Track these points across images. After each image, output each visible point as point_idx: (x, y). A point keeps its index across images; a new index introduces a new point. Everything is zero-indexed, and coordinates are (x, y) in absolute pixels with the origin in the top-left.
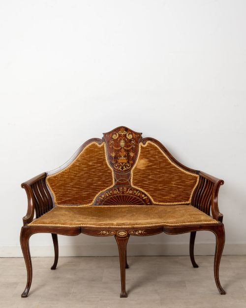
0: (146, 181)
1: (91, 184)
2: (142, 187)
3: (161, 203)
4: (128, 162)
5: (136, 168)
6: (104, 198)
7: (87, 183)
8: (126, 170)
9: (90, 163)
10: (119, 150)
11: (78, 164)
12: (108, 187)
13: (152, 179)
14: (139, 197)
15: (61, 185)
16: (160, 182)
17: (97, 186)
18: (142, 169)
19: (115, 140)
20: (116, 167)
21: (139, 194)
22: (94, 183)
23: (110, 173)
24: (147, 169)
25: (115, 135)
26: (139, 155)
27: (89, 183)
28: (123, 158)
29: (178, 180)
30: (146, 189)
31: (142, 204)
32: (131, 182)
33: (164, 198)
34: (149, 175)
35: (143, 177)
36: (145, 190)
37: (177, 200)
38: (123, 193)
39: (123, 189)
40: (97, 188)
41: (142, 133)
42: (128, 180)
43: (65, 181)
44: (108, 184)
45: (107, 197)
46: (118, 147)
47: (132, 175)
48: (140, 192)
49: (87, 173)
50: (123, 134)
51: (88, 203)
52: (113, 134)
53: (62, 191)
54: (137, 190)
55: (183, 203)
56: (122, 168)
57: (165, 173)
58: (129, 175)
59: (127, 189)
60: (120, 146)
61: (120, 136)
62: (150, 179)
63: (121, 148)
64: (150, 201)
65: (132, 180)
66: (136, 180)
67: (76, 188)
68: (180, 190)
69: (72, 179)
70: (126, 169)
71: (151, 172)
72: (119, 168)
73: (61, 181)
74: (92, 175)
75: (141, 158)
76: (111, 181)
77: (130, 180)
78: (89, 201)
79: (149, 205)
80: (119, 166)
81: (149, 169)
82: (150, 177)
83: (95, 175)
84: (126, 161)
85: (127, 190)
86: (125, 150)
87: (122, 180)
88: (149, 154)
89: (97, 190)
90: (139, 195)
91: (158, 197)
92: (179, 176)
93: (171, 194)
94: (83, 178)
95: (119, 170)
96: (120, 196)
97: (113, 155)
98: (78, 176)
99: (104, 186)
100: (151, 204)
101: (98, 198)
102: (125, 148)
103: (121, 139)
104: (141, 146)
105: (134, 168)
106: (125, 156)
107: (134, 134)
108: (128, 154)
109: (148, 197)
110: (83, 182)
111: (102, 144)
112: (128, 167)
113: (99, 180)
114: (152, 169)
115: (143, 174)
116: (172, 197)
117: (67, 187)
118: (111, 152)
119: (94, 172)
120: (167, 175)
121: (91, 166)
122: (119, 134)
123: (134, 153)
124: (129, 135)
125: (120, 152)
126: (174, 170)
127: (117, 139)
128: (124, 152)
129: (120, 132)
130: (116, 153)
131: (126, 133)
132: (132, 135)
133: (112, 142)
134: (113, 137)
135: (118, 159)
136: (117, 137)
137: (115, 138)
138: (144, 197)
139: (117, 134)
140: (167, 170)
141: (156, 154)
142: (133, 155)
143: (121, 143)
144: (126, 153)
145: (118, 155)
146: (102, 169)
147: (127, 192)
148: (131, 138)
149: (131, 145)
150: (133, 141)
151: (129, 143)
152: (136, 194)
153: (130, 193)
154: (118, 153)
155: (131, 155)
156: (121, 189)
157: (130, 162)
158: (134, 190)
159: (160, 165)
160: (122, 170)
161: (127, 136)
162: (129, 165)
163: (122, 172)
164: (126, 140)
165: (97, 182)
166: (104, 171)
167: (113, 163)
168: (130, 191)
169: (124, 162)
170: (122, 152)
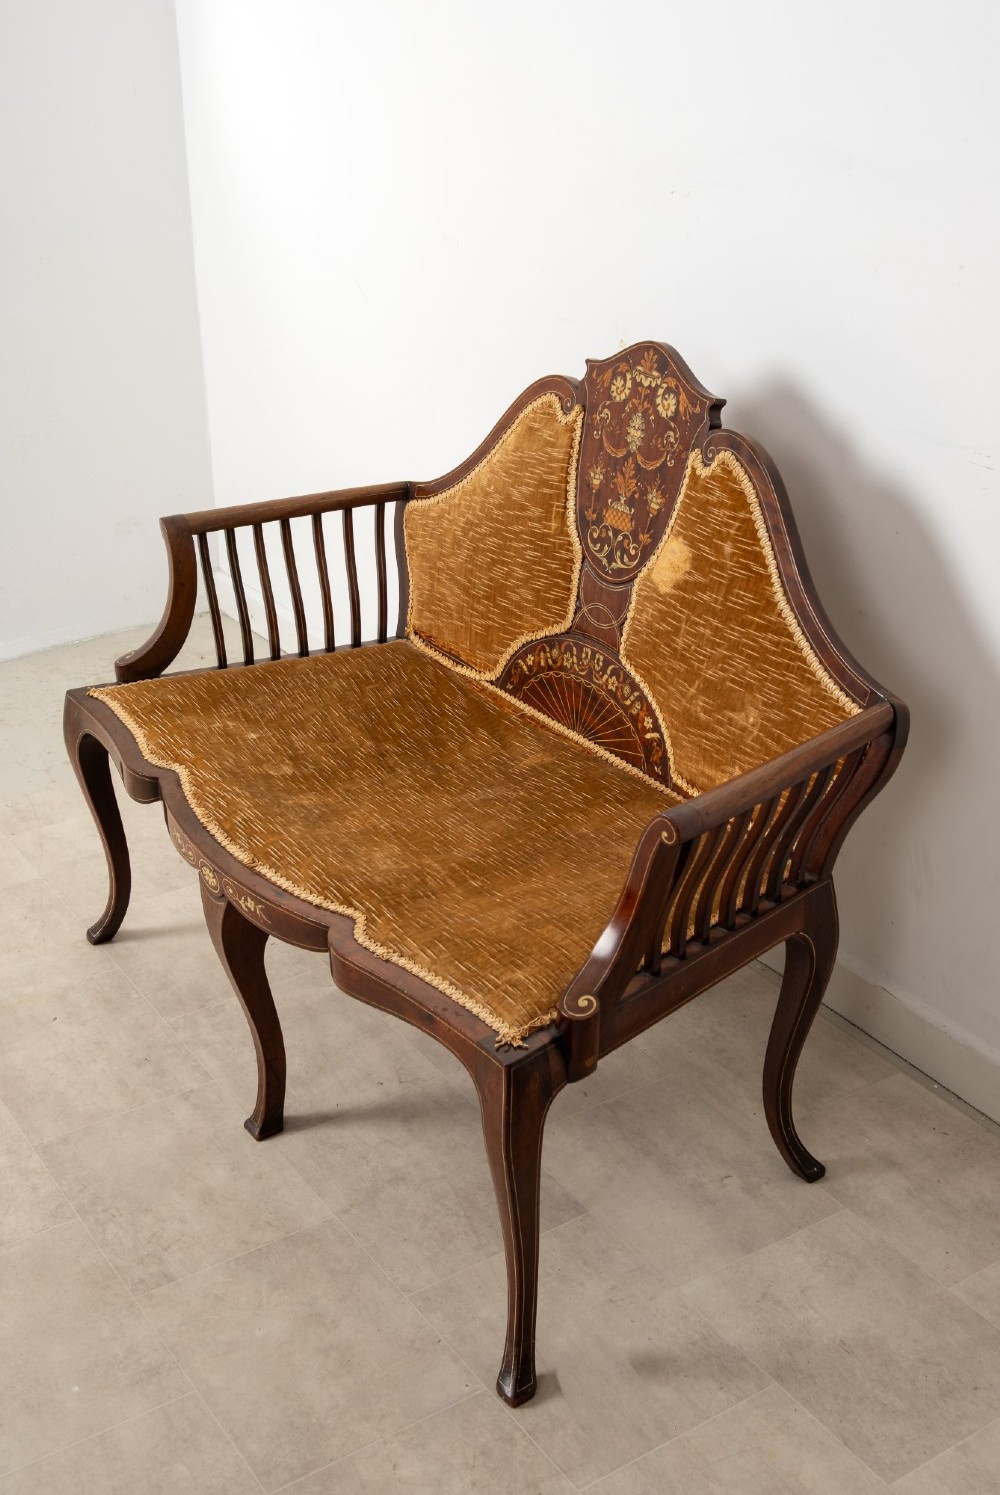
1: (502, 589)
2: (650, 679)
4: (635, 536)
5: (649, 577)
6: (530, 668)
7: (492, 580)
8: (620, 572)
9: (515, 494)
10: (619, 464)
12: (547, 624)
13: (684, 659)
14: (635, 720)
16: (708, 688)
17: (516, 604)
18: (664, 589)
19: (617, 408)
20: (595, 542)
21: (638, 706)
22: (511, 589)
23: (569, 566)
24: (678, 599)
25: (619, 382)
26: (676, 513)
27: (496, 582)
28: (622, 505)
29: (774, 706)
31: (636, 760)
32: (625, 636)
33: (709, 772)
34: (678, 632)
35: (658, 633)
36: (658, 702)
38: (589, 676)
39: (593, 656)
42: (615, 623)
44: (549, 610)
45: (542, 670)
46: (617, 446)
47: (633, 604)
48: (642, 698)
49: (499, 533)
51: (485, 668)
52: (614, 377)
54: (633, 686)
56: (610, 558)
58: (624, 600)
59: (605, 665)
60: (627, 444)
61: (636, 389)
62: (676, 654)
63: (629, 454)
64: (664, 760)
65: (626, 629)
66: (638, 632)
67: (460, 585)
69: (456, 544)
70: (620, 565)
71: (688, 620)
72: (601, 550)
74: (509, 548)
75: (677, 533)
76: (562, 602)
77: (622, 627)
78: (490, 660)
79: (658, 778)
80: (602, 542)
81: (684, 602)
82: (679, 644)
83: (520, 553)
84: (626, 526)
85: (604, 670)
86: (638, 468)
87: (599, 615)
88: (703, 521)
90: (634, 712)
91: (691, 759)
92: (786, 685)
94: (483, 552)
95: (599, 563)
96: (577, 686)
97: (597, 480)
99: (539, 616)
100: (666, 776)
101: (514, 660)
102: (639, 458)
103: (634, 410)
104: (694, 471)
105: (645, 572)
106: (630, 502)
107: (682, 397)
108: (644, 493)
109: (662, 735)
110: (482, 570)
111: (572, 415)
112: (630, 558)
113: (525, 583)
114: (692, 606)
115: (662, 617)
118: (594, 463)
119: (517, 537)
121: (516, 505)
122: (633, 379)
123: (663, 495)
124: (667, 396)
125: (619, 474)
126: (777, 644)
127: (625, 402)
128: (631, 478)
129: (640, 368)
130: (606, 475)
131: (659, 383)
132: (674, 401)
133: (603, 415)
134: (613, 388)
135: (606, 506)
136: (627, 391)
137: (618, 399)
138: (648, 731)
139: (629, 376)
140: (747, 636)
141: (728, 533)
142: (657, 507)
143: (632, 431)
144: (636, 484)
145: (612, 486)
146: (543, 534)
147: (602, 676)
148: (670, 414)
149: (663, 452)
150: (671, 433)
151: (656, 440)
152: (628, 703)
153: (610, 687)
154: (613, 477)
155: (652, 501)
156: (587, 653)
157: (641, 536)
158: (624, 682)
159: (727, 600)
160: (610, 563)
161: (659, 401)
162: (633, 552)
163: (607, 573)
164: (652, 417)
165: (518, 587)
166: (546, 547)
167: (588, 522)
168: (610, 676)
169: (621, 528)
170: (627, 476)
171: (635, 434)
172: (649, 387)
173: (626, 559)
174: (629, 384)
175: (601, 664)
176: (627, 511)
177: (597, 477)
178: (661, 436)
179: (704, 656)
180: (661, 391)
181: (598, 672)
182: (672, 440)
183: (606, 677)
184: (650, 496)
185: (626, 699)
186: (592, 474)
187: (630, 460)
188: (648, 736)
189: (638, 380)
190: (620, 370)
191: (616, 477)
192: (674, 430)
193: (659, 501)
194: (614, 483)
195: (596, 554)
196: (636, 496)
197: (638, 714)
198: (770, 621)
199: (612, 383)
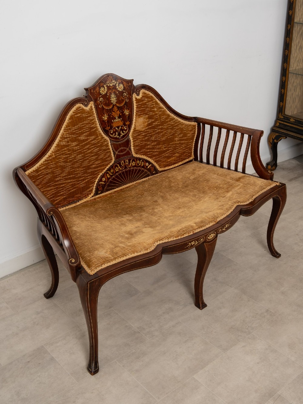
0: (149, 145)
1: (88, 167)
2: (145, 154)
3: (166, 168)
4: (125, 124)
5: (135, 130)
6: (105, 182)
7: (83, 167)
8: (124, 136)
9: (82, 138)
10: (111, 110)
11: (64, 143)
12: (108, 165)
13: (155, 141)
14: (143, 167)
15: (50, 181)
16: (164, 142)
17: (95, 168)
18: (143, 129)
19: (105, 96)
20: (112, 134)
21: (143, 163)
22: (91, 165)
23: (107, 145)
24: (148, 129)
25: (102, 89)
26: (135, 111)
27: (85, 167)
28: (117, 120)
29: (180, 134)
30: (149, 154)
31: (148, 176)
32: (132, 150)
33: (169, 160)
34: (151, 136)
35: (145, 141)
36: (149, 157)
37: (181, 159)
38: (126, 168)
39: (125, 162)
40: (96, 171)
41: (133, 80)
42: (128, 149)
43: (53, 173)
44: (107, 161)
45: (110, 178)
46: (109, 105)
47: (132, 141)
48: (143, 160)
49: (80, 153)
50: (111, 85)
51: (88, 195)
52: (100, 88)
53: (52, 190)
54: (140, 159)
55: (187, 160)
56: (119, 135)
57: (167, 129)
58: (128, 142)
59: (129, 161)
60: (112, 103)
61: (109, 88)
62: (153, 141)
63: (114, 105)
64: (155, 169)
65: (132, 148)
66: (137, 146)
67: (70, 179)
68: (183, 146)
69: (63, 168)
70: (123, 134)
71: (154, 131)
72: (115, 135)
73: (47, 174)
74: (87, 154)
75: (138, 116)
76: (110, 156)
77: (130, 149)
78: (90, 191)
79: (155, 174)
80: (115, 132)
81: (150, 128)
82: (153, 138)
83: (91, 153)
84: (121, 124)
85: (129, 163)
86: (118, 108)
87: (121, 151)
88: (147, 107)
89: (96, 174)
90: (142, 165)
91: (164, 162)
92: (180, 128)
93: (175, 153)
94: (77, 162)
95: (116, 138)
96: (123, 173)
97: (105, 118)
98: (70, 161)
99: (103, 165)
100: (157, 172)
101: (98, 185)
102: (118, 105)
103: (111, 94)
104: (136, 98)
105: (132, 130)
106: (119, 117)
107: (124, 83)
108: (123, 112)
109: (152, 164)
110: (78, 167)
111: (90, 105)
112: (126, 130)
113: (97, 159)
114: (154, 128)
115: (145, 136)
116: (177, 157)
117: (58, 181)
118: (103, 115)
119: (89, 149)
120: (169, 131)
121: (84, 141)
122: (107, 86)
123: (129, 109)
124: (119, 85)
125: (112, 112)
126: (174, 122)
127: (107, 93)
128: (117, 111)
129: (108, 82)
130: (108, 115)
131: (116, 83)
132: (122, 85)
133: (100, 100)
134: (101, 91)
135: (112, 123)
136: (106, 90)
137: (104, 93)
138: (148, 166)
139: (105, 86)
140: (168, 125)
141: (154, 106)
142: (128, 114)
143: (112, 99)
144: (119, 112)
145: (112, 117)
146: (98, 142)
147: (130, 165)
148: (122, 89)
149: (124, 99)
150: (125, 93)
151: (121, 97)
152: (140, 164)
153: (133, 165)
154: (111, 114)
155: (126, 113)
156: (122, 163)
157: (126, 123)
158: (137, 161)
159: (161, 120)
160: (120, 136)
161: (117, 87)
162: (126, 129)
163: (120, 139)
164: (117, 92)
165: (94, 162)
166: (100, 145)
167: (108, 130)
168: (132, 162)
169: (119, 125)
170: (115, 111)
171: (113, 99)
172: (113, 85)
173: (124, 131)
174: (106, 88)
175: (128, 162)
176: (119, 120)
177: (106, 117)
178: (122, 95)
179: (161, 136)
180: (117, 85)
181: (128, 164)
182: (125, 95)
183: (131, 164)
184: (125, 112)
185: (139, 164)
186: (103, 117)
187: (115, 107)
188: (148, 167)
189: (108, 85)
190: (101, 86)
191: (112, 113)
192: (125, 92)
193: (128, 112)
194: (112, 116)
195: (115, 137)
196: (121, 114)
197: (144, 165)
198: (170, 118)
199: (99, 90)
